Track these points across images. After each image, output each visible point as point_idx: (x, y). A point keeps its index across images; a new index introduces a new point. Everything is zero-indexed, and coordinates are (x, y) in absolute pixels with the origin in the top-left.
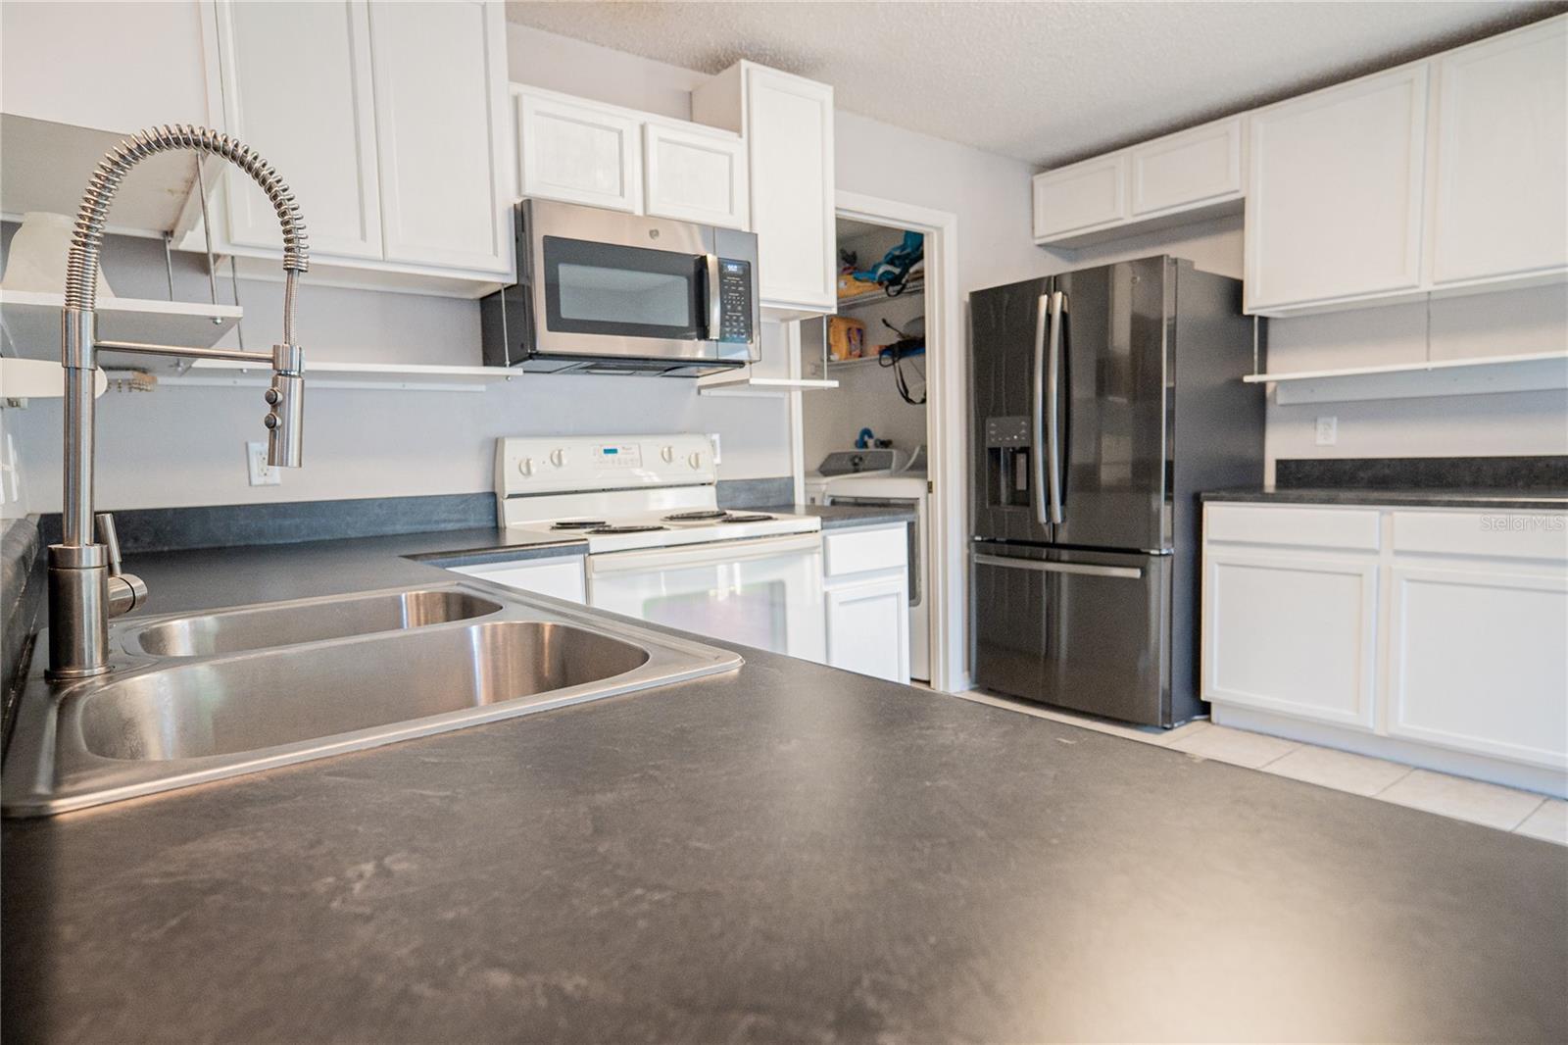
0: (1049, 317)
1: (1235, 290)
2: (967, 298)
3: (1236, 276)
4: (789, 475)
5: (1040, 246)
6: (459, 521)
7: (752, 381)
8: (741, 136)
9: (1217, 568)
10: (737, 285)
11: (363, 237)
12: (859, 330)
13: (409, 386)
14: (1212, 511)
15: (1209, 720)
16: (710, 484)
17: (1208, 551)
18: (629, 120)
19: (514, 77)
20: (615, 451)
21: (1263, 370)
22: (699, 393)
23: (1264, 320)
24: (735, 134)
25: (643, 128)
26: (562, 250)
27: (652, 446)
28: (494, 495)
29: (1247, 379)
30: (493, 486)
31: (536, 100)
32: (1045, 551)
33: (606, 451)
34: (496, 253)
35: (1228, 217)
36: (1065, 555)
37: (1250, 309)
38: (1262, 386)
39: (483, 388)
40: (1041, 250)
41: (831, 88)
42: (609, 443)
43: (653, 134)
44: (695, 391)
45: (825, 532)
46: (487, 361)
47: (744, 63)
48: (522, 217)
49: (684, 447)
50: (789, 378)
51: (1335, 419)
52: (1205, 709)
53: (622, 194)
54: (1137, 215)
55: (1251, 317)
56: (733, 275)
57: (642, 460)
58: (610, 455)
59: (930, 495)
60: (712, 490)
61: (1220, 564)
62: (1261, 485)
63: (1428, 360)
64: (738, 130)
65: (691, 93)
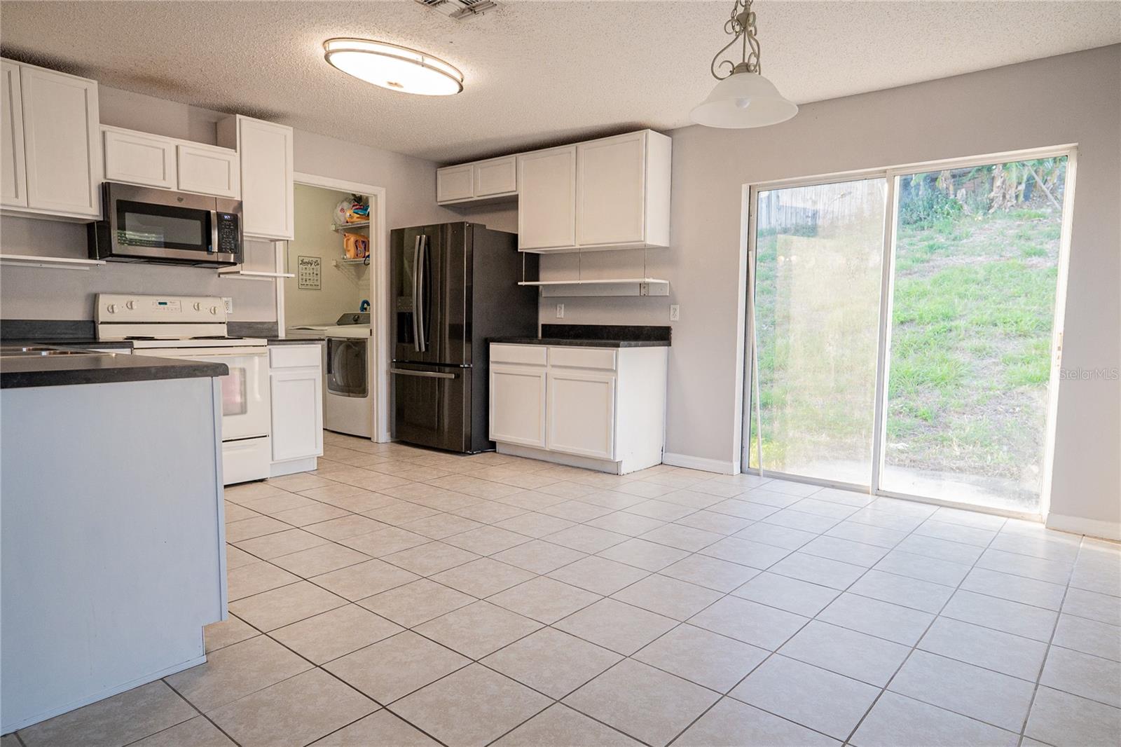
1: (514, 238)
2: (390, 232)
3: (513, 232)
4: (275, 321)
5: (441, 206)
6: (71, 334)
7: (241, 272)
8: (236, 152)
9: (493, 374)
10: (230, 225)
11: (17, 196)
12: (363, 242)
13: (44, 266)
14: (494, 347)
15: (495, 451)
16: (224, 323)
17: (492, 367)
18: (169, 143)
19: (103, 121)
20: (165, 304)
22: (219, 276)
24: (233, 150)
25: (177, 147)
26: (127, 207)
27: (188, 303)
28: (93, 322)
29: (519, 283)
30: (93, 317)
31: (114, 134)
32: (437, 367)
33: (160, 303)
34: (91, 206)
35: (510, 203)
36: (447, 369)
37: (522, 249)
38: (537, 287)
39: (88, 268)
41: (292, 128)
42: (162, 299)
43: (183, 149)
44: (217, 276)
45: (269, 347)
46: (91, 255)
47: (238, 116)
48: (106, 189)
49: (207, 303)
50: (276, 272)
51: (564, 305)
52: (492, 446)
53: (164, 179)
54: (478, 197)
55: (522, 252)
56: (226, 220)
57: (182, 308)
58: (162, 305)
59: (371, 337)
60: (225, 325)
61: (495, 373)
62: (537, 336)
63: (580, 279)
64: (235, 148)
65: (216, 123)
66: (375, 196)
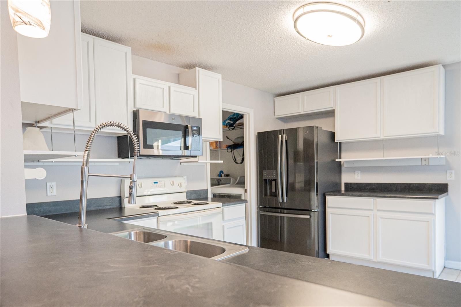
0: (282, 141)
1: (333, 135)
2: (257, 134)
3: (333, 131)
4: (206, 188)
5: (276, 118)
6: (110, 206)
7: (199, 162)
8: (196, 89)
9: (330, 214)
10: (196, 133)
11: (90, 121)
13: (96, 164)
14: (329, 198)
15: (329, 259)
16: (184, 192)
17: (328, 210)
18: (166, 85)
19: (133, 73)
20: (157, 183)
21: (340, 158)
22: (181, 164)
23: (340, 143)
24: (195, 89)
25: (169, 87)
26: (148, 125)
27: (168, 181)
28: (120, 197)
29: (336, 160)
30: (120, 194)
31: (141, 80)
33: (155, 183)
35: (331, 114)
37: (337, 141)
38: (340, 162)
39: (118, 164)
40: (277, 120)
41: (221, 75)
42: (155, 180)
43: (172, 89)
44: (179, 164)
46: (120, 156)
47: (197, 68)
48: (135, 115)
49: (177, 181)
50: (207, 160)
51: (360, 171)
52: (328, 256)
53: (163, 107)
54: (305, 112)
55: (338, 142)
56: (195, 130)
57: (165, 185)
58: (155, 184)
59: (246, 193)
60: (185, 193)
62: (340, 191)
63: (383, 157)
64: (195, 87)
65: (179, 74)
66: (248, 113)
